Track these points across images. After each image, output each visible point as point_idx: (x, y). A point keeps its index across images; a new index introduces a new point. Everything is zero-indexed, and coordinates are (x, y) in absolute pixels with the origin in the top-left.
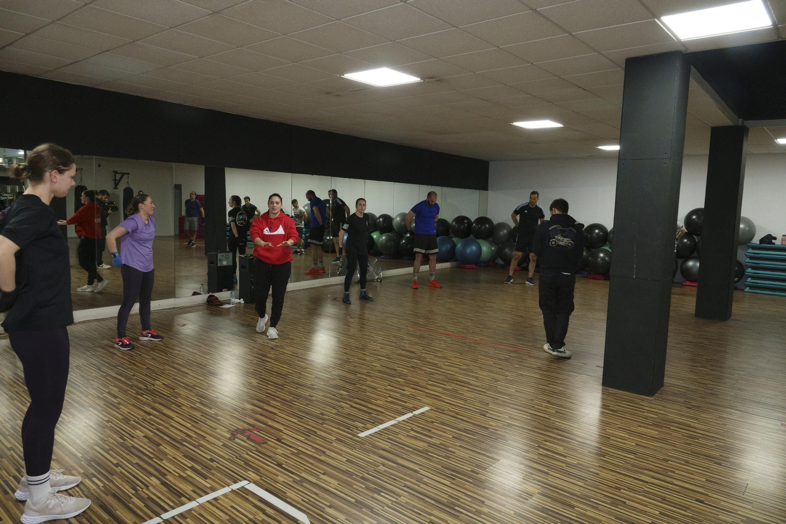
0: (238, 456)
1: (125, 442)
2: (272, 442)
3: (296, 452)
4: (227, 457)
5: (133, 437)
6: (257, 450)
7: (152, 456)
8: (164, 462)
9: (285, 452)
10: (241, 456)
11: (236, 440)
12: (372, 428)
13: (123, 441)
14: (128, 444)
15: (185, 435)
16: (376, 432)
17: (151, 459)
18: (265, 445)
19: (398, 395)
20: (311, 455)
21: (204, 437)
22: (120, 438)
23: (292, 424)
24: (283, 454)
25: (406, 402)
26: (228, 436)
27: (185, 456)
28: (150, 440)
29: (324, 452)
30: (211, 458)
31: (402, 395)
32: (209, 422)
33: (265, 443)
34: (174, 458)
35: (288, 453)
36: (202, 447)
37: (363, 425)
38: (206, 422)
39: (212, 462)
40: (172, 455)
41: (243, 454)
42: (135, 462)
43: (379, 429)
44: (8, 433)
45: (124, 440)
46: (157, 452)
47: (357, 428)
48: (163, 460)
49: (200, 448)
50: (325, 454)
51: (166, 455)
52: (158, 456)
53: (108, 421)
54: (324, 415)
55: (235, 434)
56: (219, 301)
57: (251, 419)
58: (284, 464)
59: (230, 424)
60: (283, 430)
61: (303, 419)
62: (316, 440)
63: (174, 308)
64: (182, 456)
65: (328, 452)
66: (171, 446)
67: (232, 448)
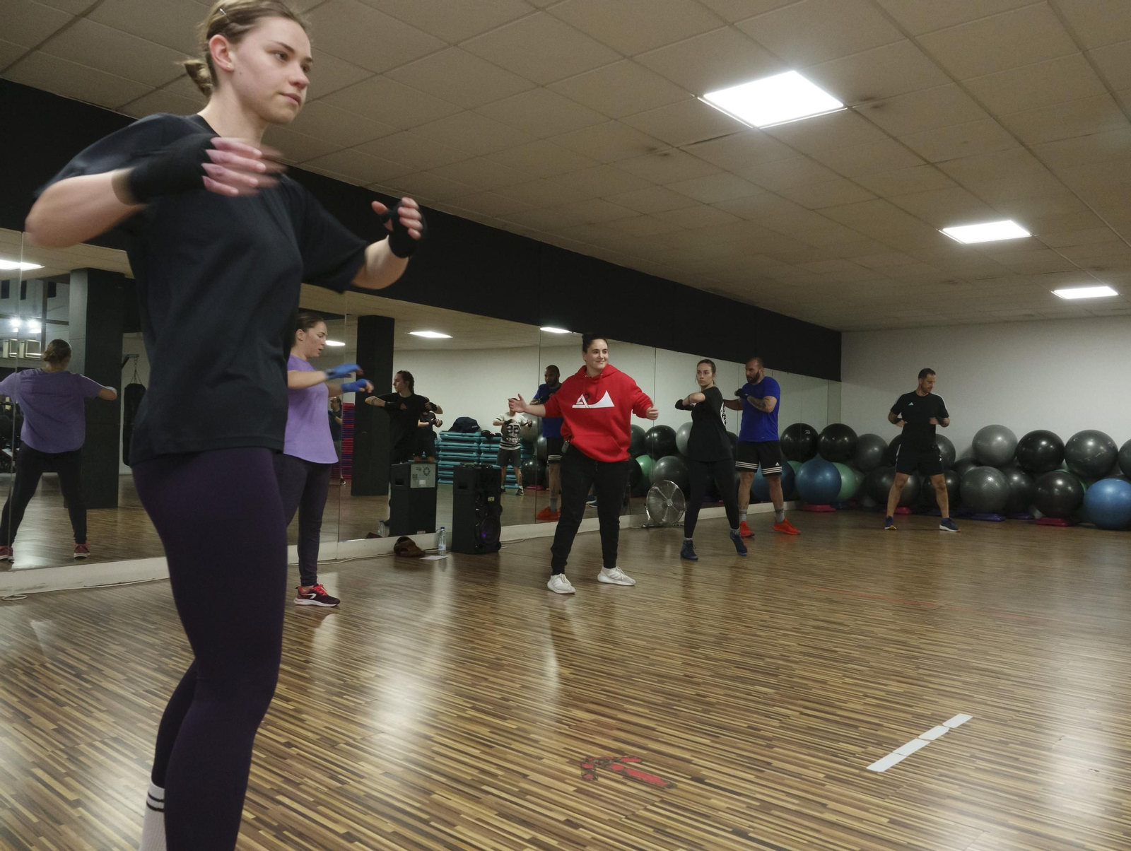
0: (627, 813)
1: (346, 786)
2: (685, 784)
3: (758, 804)
4: (606, 817)
5: (362, 777)
6: (663, 801)
7: (425, 816)
8: (459, 828)
9: (730, 804)
10: (634, 814)
11: (600, 779)
12: (886, 754)
13: (339, 785)
14: (357, 792)
15: (477, 771)
16: (901, 762)
17: (426, 822)
18: (673, 791)
19: (882, 693)
20: (796, 811)
21: (525, 776)
22: (329, 777)
23: (704, 747)
24: (728, 808)
25: (911, 706)
26: (579, 772)
27: (502, 815)
28: (404, 783)
29: (824, 805)
30: (567, 820)
31: (887, 692)
32: (515, 745)
33: (675, 787)
34: (479, 819)
35: (741, 807)
36: (531, 795)
37: (863, 750)
40: (471, 812)
41: (638, 809)
42: (390, 831)
43: (901, 758)
44: (64, 771)
45: (342, 782)
46: (430, 808)
47: (854, 754)
48: (454, 825)
49: (528, 797)
50: (828, 808)
51: (457, 813)
52: (439, 818)
53: (288, 745)
54: (759, 730)
55: (589, 768)
56: (418, 549)
57: (606, 738)
58: (750, 832)
59: (565, 748)
60: (692, 760)
61: (718, 737)
62: (783, 779)
63: (336, 560)
64: (496, 815)
65: (831, 804)
66: (457, 794)
67: (602, 798)
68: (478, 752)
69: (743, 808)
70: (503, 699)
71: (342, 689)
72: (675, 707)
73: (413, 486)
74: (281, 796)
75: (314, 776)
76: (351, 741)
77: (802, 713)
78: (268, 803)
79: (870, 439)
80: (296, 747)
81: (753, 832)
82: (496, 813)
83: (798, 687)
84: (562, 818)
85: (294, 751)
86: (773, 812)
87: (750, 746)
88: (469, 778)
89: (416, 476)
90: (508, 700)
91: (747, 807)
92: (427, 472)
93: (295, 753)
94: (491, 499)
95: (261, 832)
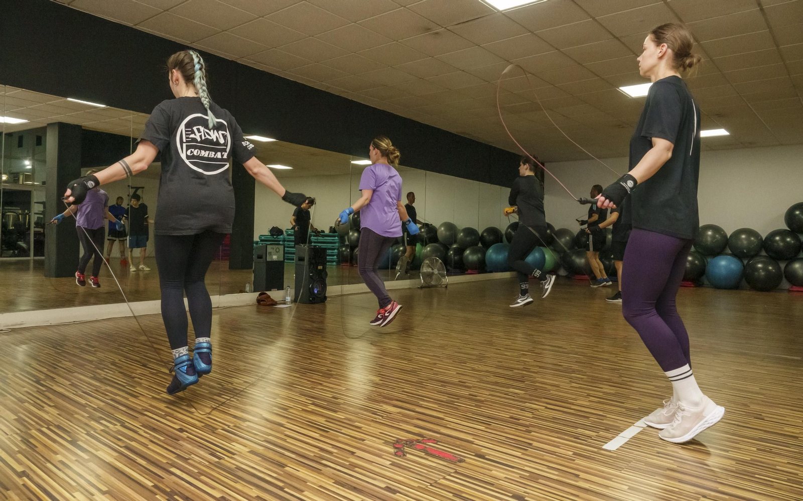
0: (432, 482)
1: (222, 461)
2: (471, 460)
3: (528, 475)
4: (416, 485)
5: (234, 454)
6: (456, 472)
7: (281, 484)
8: (306, 493)
9: (507, 474)
10: (436, 482)
11: (408, 456)
12: (614, 437)
13: (217, 460)
14: (229, 465)
15: (318, 449)
16: (626, 443)
18: (463, 464)
19: (601, 394)
20: (557, 480)
21: (353, 453)
22: (210, 454)
24: (506, 478)
25: (623, 403)
26: (392, 450)
27: (337, 482)
28: (263, 458)
29: (577, 476)
30: (387, 487)
31: (604, 393)
32: (344, 430)
33: (464, 461)
34: (321, 486)
35: (516, 477)
36: (359, 468)
37: (597, 434)
38: (341, 430)
39: (394, 494)
40: (315, 481)
42: (254, 495)
43: (626, 440)
44: (17, 450)
45: (220, 458)
46: (284, 477)
47: (591, 437)
48: (303, 491)
49: (357, 469)
50: (580, 478)
51: (304, 481)
52: (291, 485)
53: (181, 430)
54: (519, 420)
55: (399, 447)
56: (272, 300)
57: (409, 425)
58: (526, 496)
59: (381, 433)
60: (474, 442)
61: (490, 425)
62: (543, 456)
63: (218, 307)
64: (333, 483)
65: (582, 475)
66: (304, 467)
67: (411, 470)
68: (318, 435)
69: (517, 478)
70: (334, 397)
71: (220, 391)
72: (455, 403)
73: (268, 259)
74: (174, 468)
75: (199, 453)
76: (226, 427)
77: (546, 408)
78: (164, 473)
79: (563, 232)
80: (187, 432)
81: (528, 497)
82: (334, 481)
83: (540, 389)
84: (383, 486)
85: (184, 435)
86: (540, 481)
87: (514, 431)
88: (312, 455)
89: (270, 253)
90: (337, 399)
91: (520, 477)
92: (278, 250)
93: (185, 436)
94: (320, 267)
95: (157, 496)
